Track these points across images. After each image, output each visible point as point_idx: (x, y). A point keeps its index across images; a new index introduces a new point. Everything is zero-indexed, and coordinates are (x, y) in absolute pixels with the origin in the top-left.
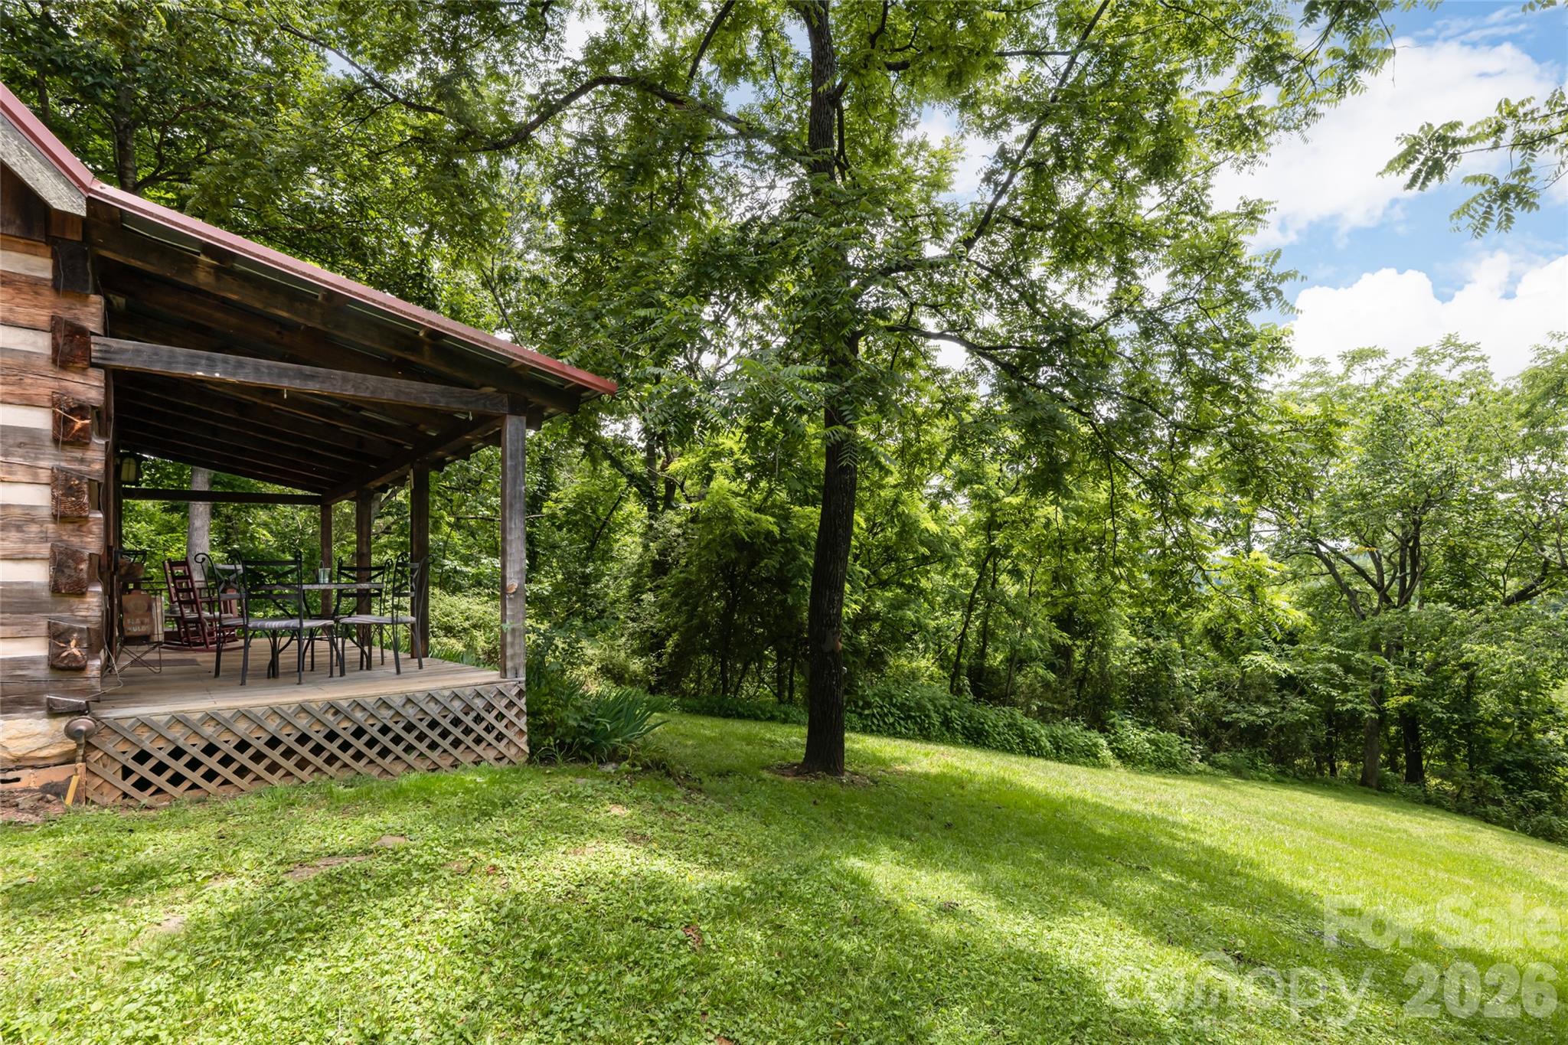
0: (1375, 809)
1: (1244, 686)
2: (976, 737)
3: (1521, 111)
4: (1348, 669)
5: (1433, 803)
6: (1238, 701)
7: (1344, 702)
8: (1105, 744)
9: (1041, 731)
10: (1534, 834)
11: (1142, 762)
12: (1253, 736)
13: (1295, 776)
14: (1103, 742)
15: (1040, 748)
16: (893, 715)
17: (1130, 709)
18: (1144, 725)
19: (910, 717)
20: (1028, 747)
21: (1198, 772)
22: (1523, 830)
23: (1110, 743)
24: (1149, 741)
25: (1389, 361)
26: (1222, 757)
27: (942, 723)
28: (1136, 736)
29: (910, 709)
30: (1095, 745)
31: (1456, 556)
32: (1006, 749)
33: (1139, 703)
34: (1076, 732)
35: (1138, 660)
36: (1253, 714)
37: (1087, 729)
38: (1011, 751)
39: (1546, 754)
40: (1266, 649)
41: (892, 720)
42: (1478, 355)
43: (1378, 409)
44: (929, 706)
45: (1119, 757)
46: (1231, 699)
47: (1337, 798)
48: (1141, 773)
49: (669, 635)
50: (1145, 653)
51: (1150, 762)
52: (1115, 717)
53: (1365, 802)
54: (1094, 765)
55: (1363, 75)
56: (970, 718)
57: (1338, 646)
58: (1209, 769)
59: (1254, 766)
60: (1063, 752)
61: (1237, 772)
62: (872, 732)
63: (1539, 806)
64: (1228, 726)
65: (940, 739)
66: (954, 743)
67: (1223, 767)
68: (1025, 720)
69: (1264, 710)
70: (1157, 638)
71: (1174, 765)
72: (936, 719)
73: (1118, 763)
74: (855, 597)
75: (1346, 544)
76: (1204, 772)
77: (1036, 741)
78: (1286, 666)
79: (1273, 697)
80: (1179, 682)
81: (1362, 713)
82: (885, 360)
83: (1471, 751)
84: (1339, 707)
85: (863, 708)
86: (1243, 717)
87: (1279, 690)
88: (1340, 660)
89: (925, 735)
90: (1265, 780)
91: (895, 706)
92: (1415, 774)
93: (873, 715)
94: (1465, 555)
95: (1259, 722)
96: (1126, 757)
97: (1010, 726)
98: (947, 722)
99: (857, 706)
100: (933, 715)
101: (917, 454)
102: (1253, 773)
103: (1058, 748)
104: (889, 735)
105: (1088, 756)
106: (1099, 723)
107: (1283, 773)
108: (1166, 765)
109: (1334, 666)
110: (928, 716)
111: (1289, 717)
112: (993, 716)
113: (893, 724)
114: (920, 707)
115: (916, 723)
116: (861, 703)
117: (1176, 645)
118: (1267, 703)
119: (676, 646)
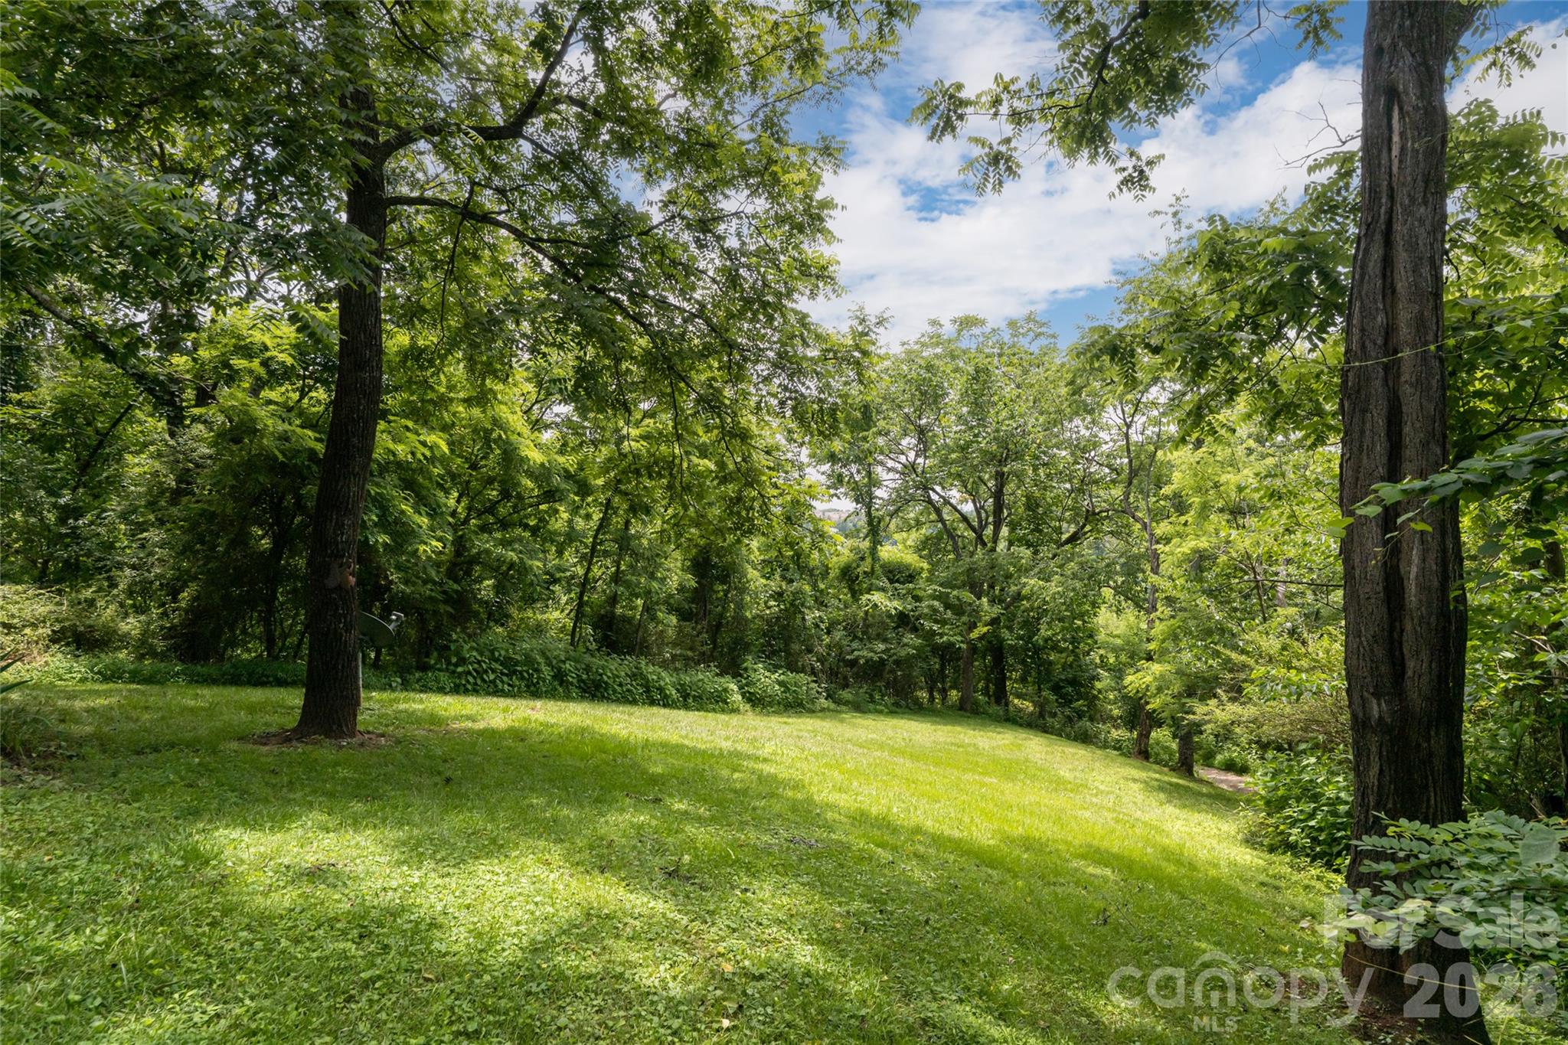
0: (959, 729)
1: (867, 626)
2: (594, 690)
3: (1012, 88)
4: (947, 606)
5: (1013, 720)
6: (861, 640)
7: (941, 635)
8: (735, 688)
9: (668, 679)
10: (1075, 739)
11: (771, 704)
12: (873, 672)
13: (907, 707)
14: (733, 687)
15: (666, 697)
16: (493, 671)
17: (763, 652)
18: (775, 668)
19: (515, 672)
20: (653, 696)
21: (823, 710)
22: (1068, 737)
23: (741, 688)
24: (781, 683)
25: (987, 329)
26: (846, 694)
27: (554, 677)
28: (766, 678)
29: (517, 663)
30: (725, 690)
31: (1032, 504)
32: (627, 699)
33: (772, 646)
34: (706, 677)
35: (772, 603)
36: (872, 650)
37: (721, 675)
38: (634, 702)
39: (1087, 671)
40: (883, 590)
41: (492, 677)
42: (1051, 332)
43: (971, 369)
44: (540, 659)
45: (749, 700)
46: (855, 637)
47: (934, 723)
48: (768, 714)
49: (185, 585)
50: (779, 596)
51: (779, 703)
52: (749, 661)
53: (960, 724)
54: (723, 711)
55: (899, 25)
56: (588, 669)
57: (941, 585)
58: (832, 706)
59: (872, 701)
60: (691, 699)
61: (858, 708)
62: (466, 692)
63: (1080, 715)
64: (853, 663)
65: (551, 695)
66: (567, 697)
67: (846, 703)
68: (651, 669)
69: (882, 647)
70: (791, 581)
71: (800, 705)
72: (547, 672)
73: (748, 706)
74: (439, 533)
75: (955, 494)
76: (828, 709)
77: (661, 689)
78: (896, 603)
79: (890, 635)
80: (809, 623)
81: (953, 644)
82: (444, 248)
83: (1039, 673)
84: (939, 640)
85: (456, 665)
86: (862, 653)
87: (894, 628)
88: (941, 597)
89: (534, 691)
90: (880, 712)
91: (496, 660)
92: (1000, 696)
93: (469, 673)
94: (1038, 506)
95: (876, 658)
96: (757, 701)
97: (633, 676)
98: (560, 676)
99: (449, 663)
100: (544, 668)
101: (489, 364)
102: (871, 706)
103: (686, 696)
104: (488, 694)
105: (717, 702)
106: (733, 668)
107: (896, 704)
108: (793, 705)
109: (936, 603)
110: (537, 670)
111: (903, 653)
112: (615, 667)
113: (493, 682)
114: (529, 660)
115: (523, 678)
116: (454, 660)
117: (807, 588)
118: (885, 640)
119: (195, 599)
